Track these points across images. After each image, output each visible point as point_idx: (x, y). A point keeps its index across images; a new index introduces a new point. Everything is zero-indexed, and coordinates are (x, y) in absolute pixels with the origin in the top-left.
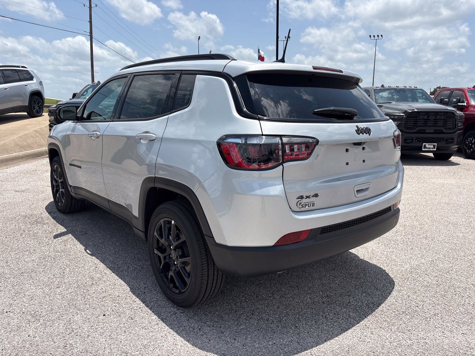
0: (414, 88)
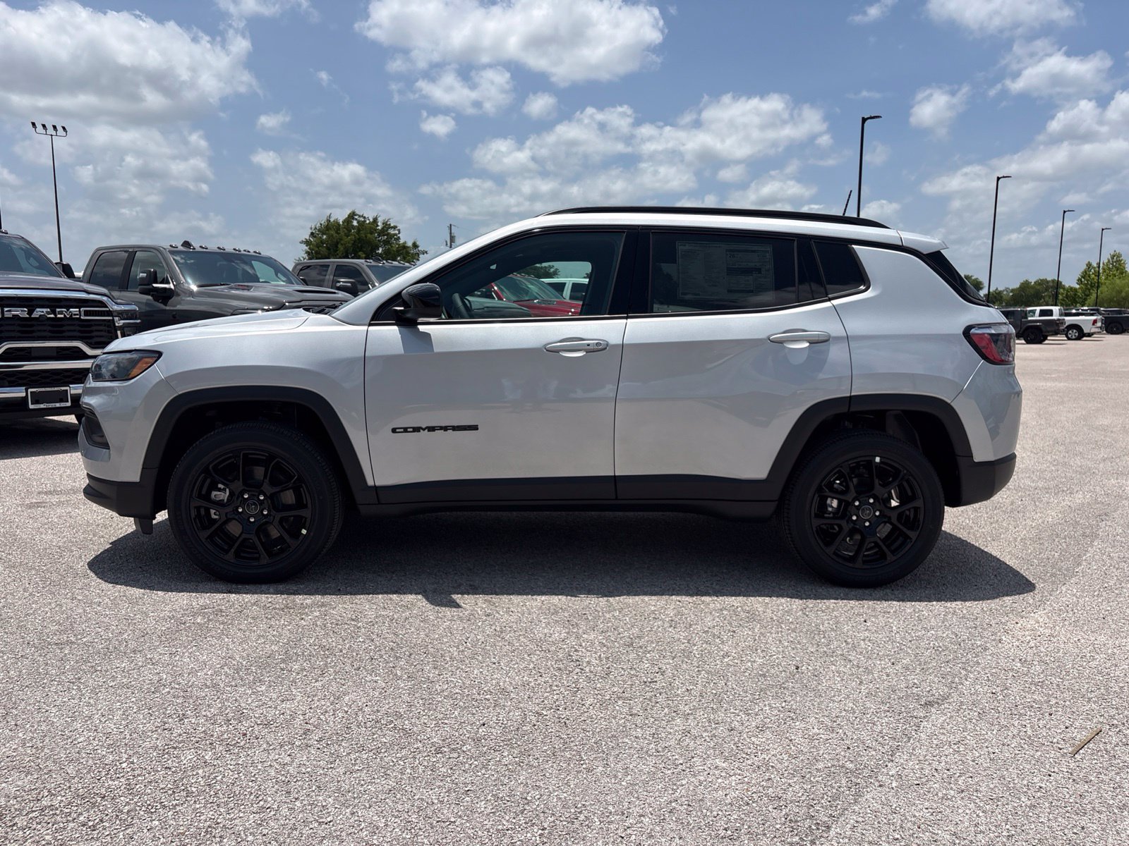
0: (255, 254)
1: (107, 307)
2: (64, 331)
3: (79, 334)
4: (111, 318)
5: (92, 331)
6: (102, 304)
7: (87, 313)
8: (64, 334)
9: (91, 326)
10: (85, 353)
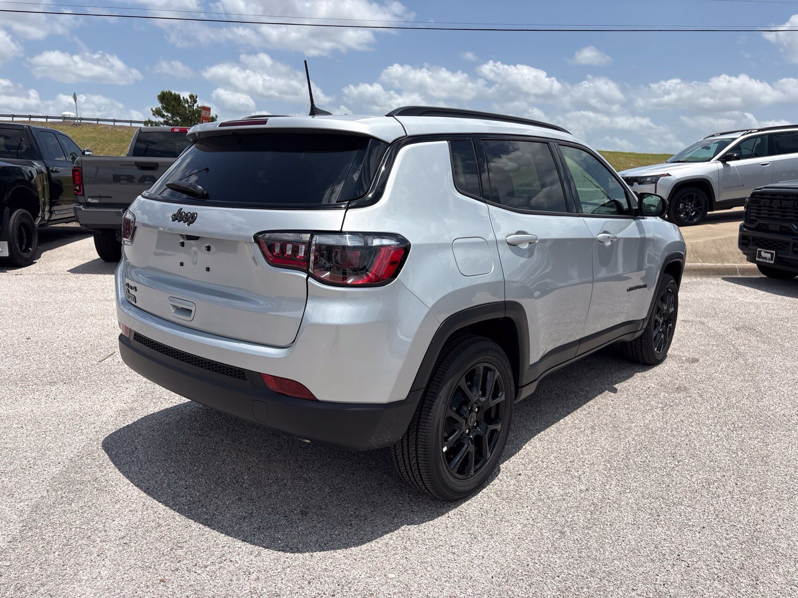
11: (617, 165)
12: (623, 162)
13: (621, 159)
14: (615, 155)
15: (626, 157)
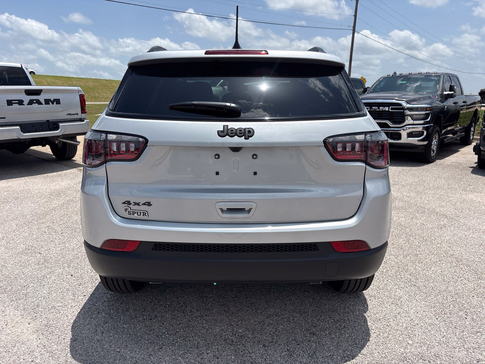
1: (402, 106)
2: (383, 116)
3: (388, 117)
4: (403, 111)
5: (394, 116)
6: (400, 105)
7: (392, 109)
8: (382, 117)
9: (394, 114)
10: (389, 126)
11: (113, 88)
12: (116, 86)
13: (114, 84)
14: (110, 82)
15: (116, 83)
